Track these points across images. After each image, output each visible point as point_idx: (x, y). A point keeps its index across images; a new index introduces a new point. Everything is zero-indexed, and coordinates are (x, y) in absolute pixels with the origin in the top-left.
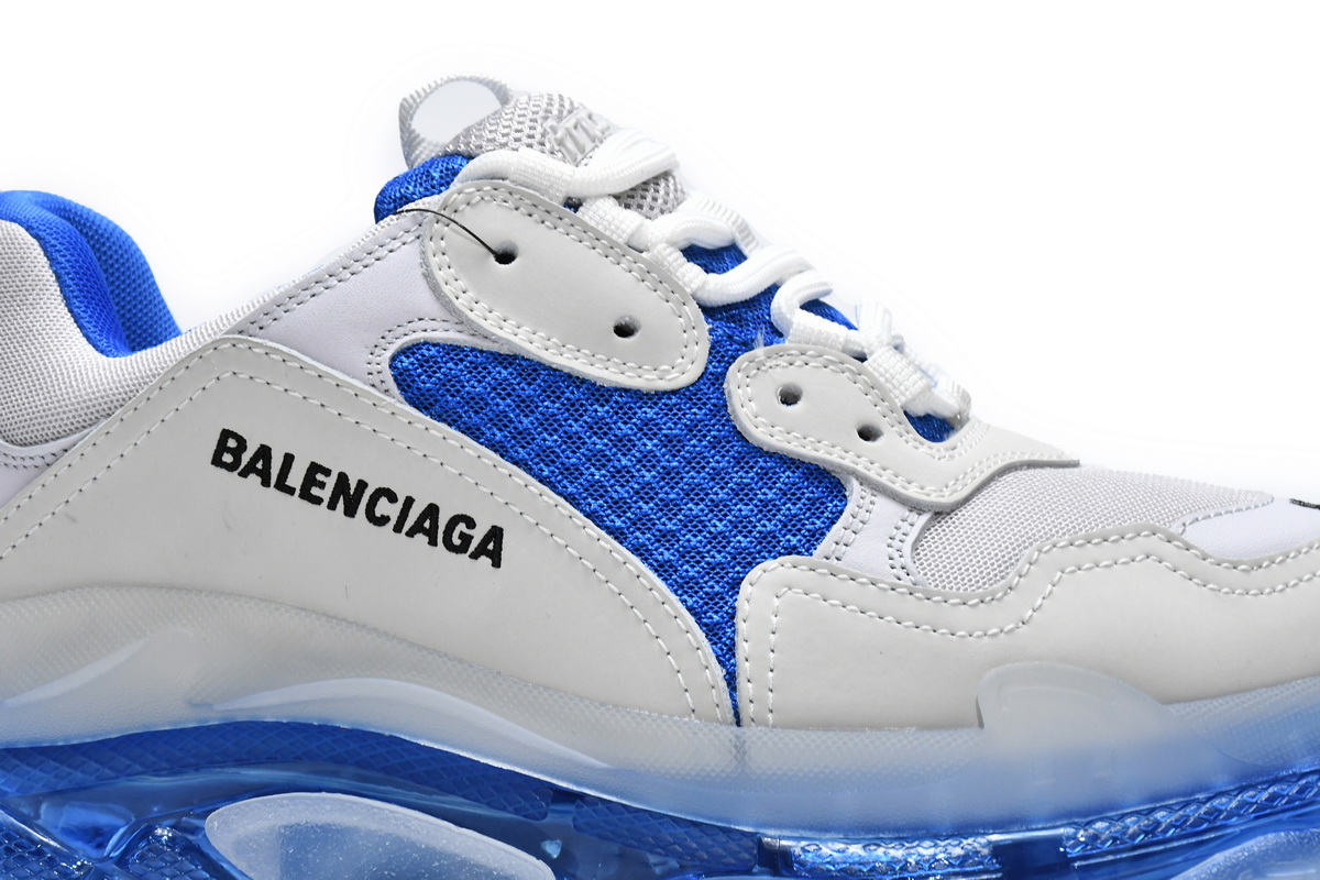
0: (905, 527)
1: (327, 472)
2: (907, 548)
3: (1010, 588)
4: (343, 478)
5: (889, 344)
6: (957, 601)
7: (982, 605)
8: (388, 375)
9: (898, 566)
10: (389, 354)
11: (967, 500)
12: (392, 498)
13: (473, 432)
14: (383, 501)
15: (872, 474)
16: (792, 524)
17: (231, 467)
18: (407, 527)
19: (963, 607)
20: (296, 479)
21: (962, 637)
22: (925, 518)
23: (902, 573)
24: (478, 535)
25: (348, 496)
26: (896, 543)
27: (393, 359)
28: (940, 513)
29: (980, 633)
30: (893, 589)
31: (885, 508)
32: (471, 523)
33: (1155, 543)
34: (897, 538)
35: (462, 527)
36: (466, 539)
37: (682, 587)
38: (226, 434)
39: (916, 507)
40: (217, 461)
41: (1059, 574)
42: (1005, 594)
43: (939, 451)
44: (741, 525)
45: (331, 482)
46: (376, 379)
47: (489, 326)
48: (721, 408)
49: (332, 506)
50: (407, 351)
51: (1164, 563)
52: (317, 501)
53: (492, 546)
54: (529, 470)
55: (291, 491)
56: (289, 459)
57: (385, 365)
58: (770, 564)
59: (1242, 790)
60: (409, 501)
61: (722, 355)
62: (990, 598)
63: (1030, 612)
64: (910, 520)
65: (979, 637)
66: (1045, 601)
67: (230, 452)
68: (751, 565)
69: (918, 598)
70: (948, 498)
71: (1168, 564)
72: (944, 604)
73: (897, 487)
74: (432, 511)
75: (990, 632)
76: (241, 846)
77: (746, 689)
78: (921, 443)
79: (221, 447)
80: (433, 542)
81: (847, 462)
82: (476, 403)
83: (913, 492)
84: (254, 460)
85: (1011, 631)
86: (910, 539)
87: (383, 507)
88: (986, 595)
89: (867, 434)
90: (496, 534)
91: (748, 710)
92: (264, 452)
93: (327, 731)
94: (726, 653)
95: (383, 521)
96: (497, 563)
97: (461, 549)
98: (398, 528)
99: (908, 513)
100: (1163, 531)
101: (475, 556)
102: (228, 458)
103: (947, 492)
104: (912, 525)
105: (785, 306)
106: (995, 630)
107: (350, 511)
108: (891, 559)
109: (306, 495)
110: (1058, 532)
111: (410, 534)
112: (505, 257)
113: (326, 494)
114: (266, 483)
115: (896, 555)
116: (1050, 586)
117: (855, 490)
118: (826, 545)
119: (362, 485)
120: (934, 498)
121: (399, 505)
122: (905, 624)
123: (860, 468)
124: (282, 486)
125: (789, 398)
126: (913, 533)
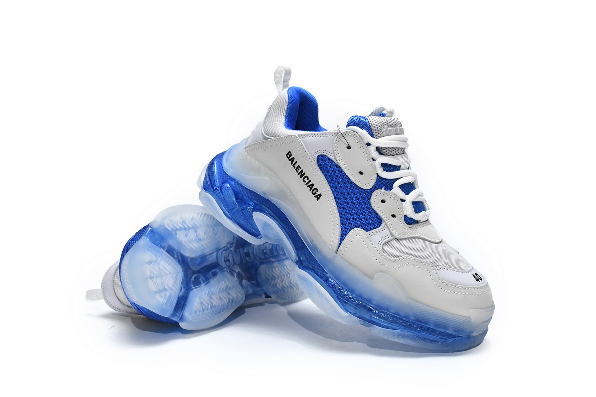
0: (387, 237)
1: (301, 168)
2: (384, 241)
4: (302, 170)
8: (316, 158)
9: (380, 244)
10: (318, 154)
11: (404, 239)
12: (308, 179)
13: (326, 176)
14: (307, 178)
15: (388, 224)
16: (368, 224)
17: (288, 158)
18: (308, 185)
19: (385, 259)
20: (296, 166)
22: (393, 238)
24: (318, 193)
25: (302, 174)
26: (383, 239)
27: (319, 156)
28: (396, 239)
30: (375, 247)
31: (386, 232)
32: (318, 191)
35: (316, 190)
36: (316, 193)
37: (342, 224)
38: (289, 152)
39: (392, 235)
40: (286, 156)
41: (407, 264)
42: (394, 261)
43: (406, 227)
44: (360, 219)
45: (300, 170)
46: (314, 158)
47: (338, 159)
48: (369, 198)
49: (299, 174)
50: (322, 155)
52: (297, 172)
53: (319, 197)
54: (331, 188)
55: (294, 168)
56: (296, 162)
57: (317, 156)
58: (359, 229)
60: (310, 181)
61: (375, 188)
63: (396, 267)
64: (389, 237)
65: (384, 266)
66: (401, 267)
67: (289, 155)
68: (357, 227)
70: (399, 237)
71: (430, 274)
72: (382, 256)
73: (391, 229)
74: (313, 185)
75: (386, 266)
76: (257, 219)
77: (340, 248)
78: (403, 224)
79: (288, 154)
80: (310, 190)
81: (385, 219)
82: (329, 171)
83: (393, 232)
84: (291, 159)
85: (390, 268)
86: (386, 240)
87: (306, 179)
89: (394, 216)
90: (320, 195)
91: (339, 251)
92: (293, 159)
93: (279, 210)
94: (342, 240)
95: (305, 181)
96: (318, 200)
97: (314, 194)
98: (306, 184)
99: (390, 235)
101: (315, 196)
102: (288, 156)
105: (397, 184)
107: (301, 177)
108: (380, 242)
109: (296, 170)
111: (308, 186)
112: (349, 148)
113: (299, 171)
114: (291, 164)
116: (404, 265)
117: (383, 225)
118: (370, 232)
119: (305, 174)
120: (397, 236)
121: (309, 180)
122: (373, 255)
123: (387, 222)
124: (293, 166)
125: (383, 202)
126: (388, 239)
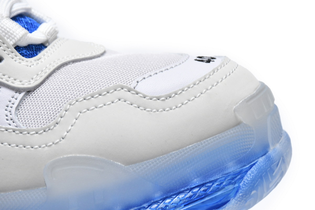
0: (13, 100)
2: (13, 110)
3: (57, 124)
5: (7, 17)
6: (34, 132)
7: (44, 133)
9: (9, 119)
11: (42, 83)
19: (36, 135)
21: (36, 148)
22: (23, 94)
23: (11, 122)
26: (9, 109)
28: (29, 91)
29: (44, 145)
30: (7, 130)
31: (5, 93)
33: (123, 93)
34: (9, 106)
39: (18, 90)
41: (79, 113)
42: (55, 126)
43: (31, 62)
51: (127, 102)
59: (164, 199)
62: (48, 129)
63: (66, 133)
64: (15, 97)
65: (44, 147)
66: (72, 127)
69: (17, 134)
70: (33, 84)
71: (129, 102)
72: (28, 135)
73: (9, 83)
75: (49, 145)
78: (23, 60)
83: (17, 84)
85: (57, 143)
86: (15, 106)
88: (46, 128)
99: (15, 93)
100: (126, 87)
103: (32, 82)
104: (16, 99)
106: (51, 143)
108: (7, 116)
110: (80, 94)
115: (9, 114)
116: (75, 120)
120: (27, 85)
122: (12, 145)
126: (17, 102)
